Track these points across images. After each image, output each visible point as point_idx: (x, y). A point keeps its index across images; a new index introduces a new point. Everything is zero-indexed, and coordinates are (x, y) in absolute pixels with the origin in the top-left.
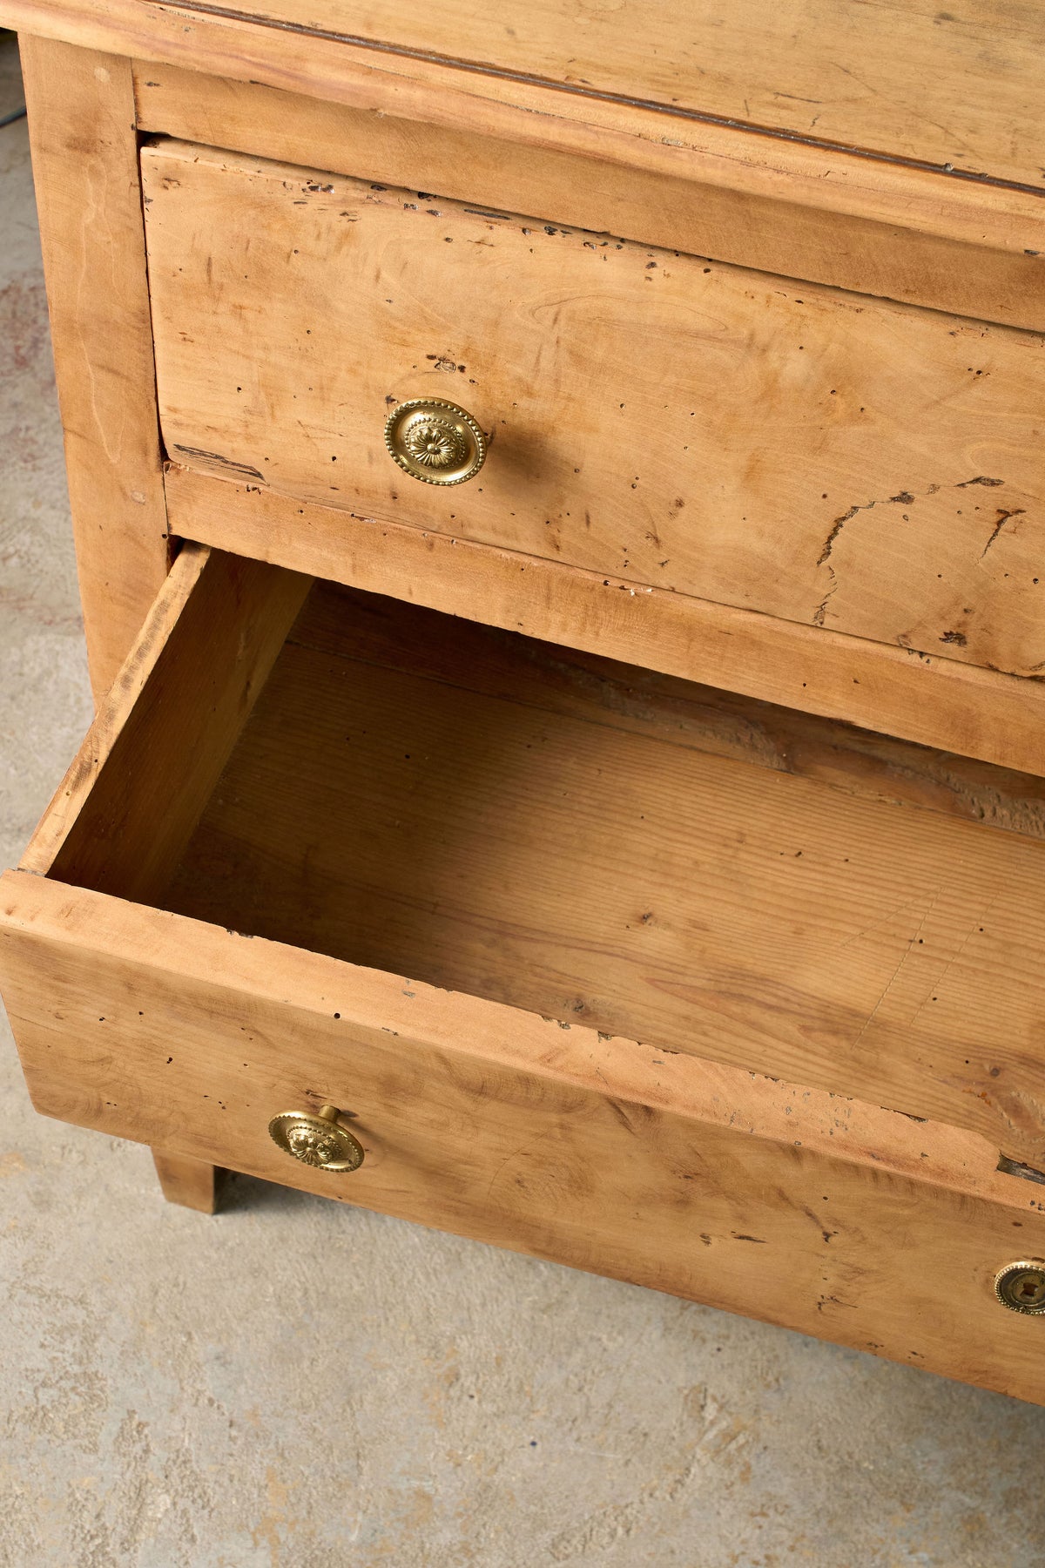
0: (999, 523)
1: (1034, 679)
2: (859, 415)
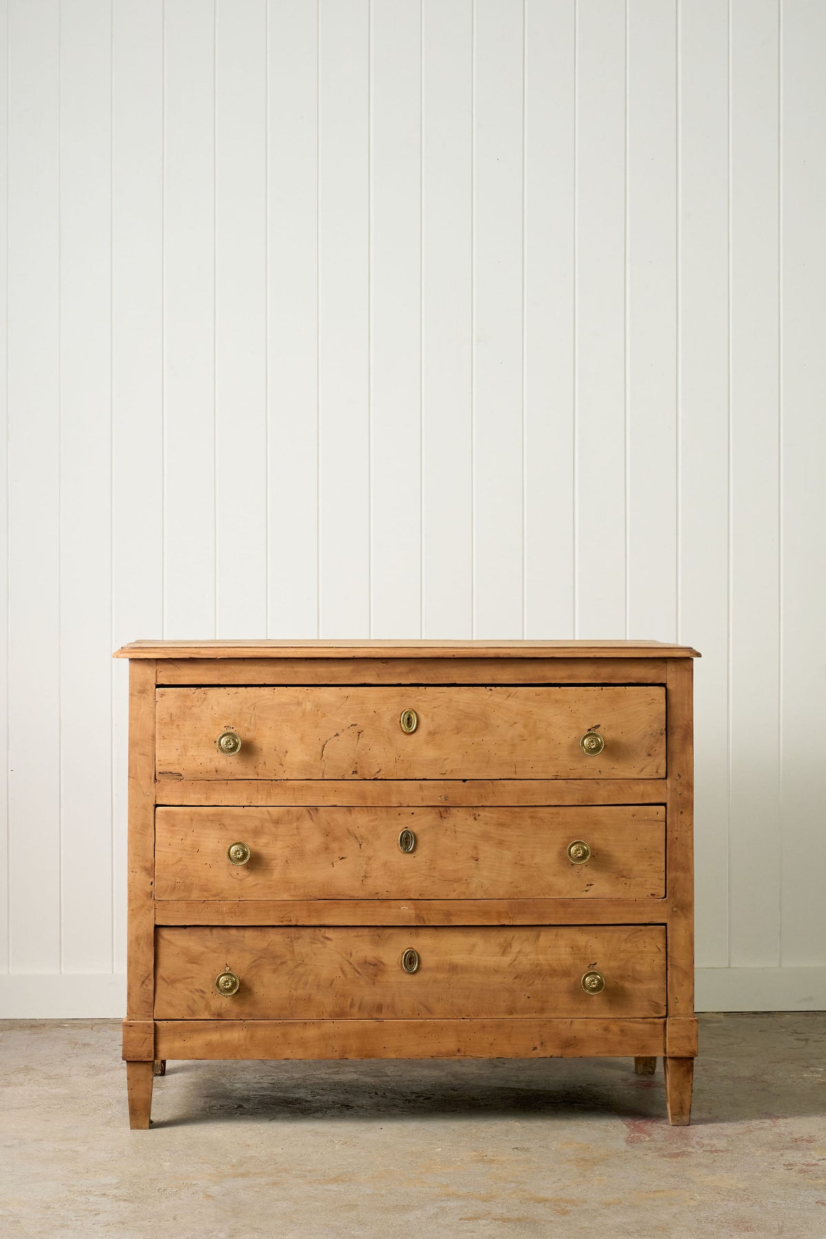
0: (359, 736)
1: (374, 779)
2: (324, 715)
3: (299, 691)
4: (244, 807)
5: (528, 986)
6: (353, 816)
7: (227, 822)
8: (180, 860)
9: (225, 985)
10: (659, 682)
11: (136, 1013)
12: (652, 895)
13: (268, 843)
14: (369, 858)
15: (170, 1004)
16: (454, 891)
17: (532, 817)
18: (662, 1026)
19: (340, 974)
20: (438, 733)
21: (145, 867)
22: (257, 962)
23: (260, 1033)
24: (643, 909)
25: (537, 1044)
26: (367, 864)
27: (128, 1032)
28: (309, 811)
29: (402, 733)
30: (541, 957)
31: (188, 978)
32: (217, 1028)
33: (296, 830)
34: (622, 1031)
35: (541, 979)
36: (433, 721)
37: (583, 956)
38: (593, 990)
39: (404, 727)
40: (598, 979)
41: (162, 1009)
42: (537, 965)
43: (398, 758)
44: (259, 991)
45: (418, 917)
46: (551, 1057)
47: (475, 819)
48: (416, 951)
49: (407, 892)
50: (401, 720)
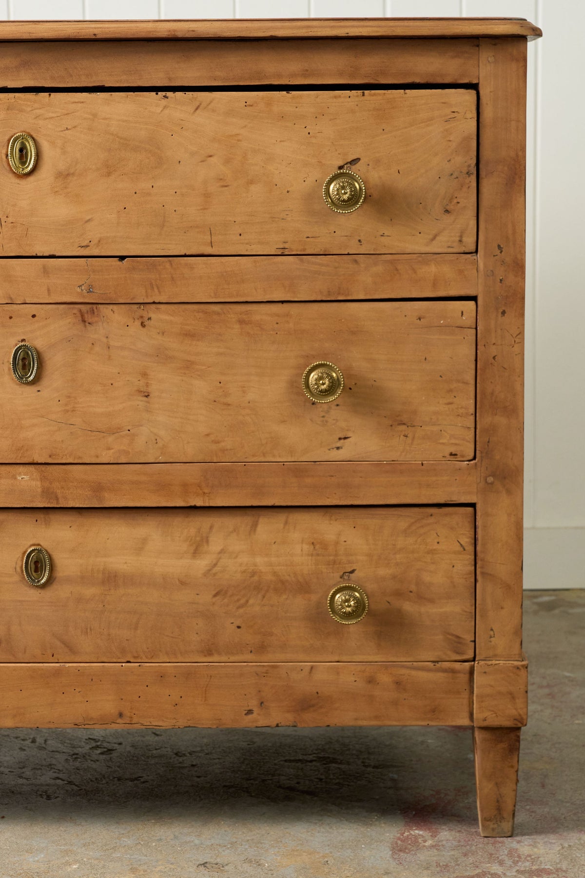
5: (239, 608)
10: (465, 81)
12: (451, 454)
16: (109, 449)
17: (241, 322)
18: (467, 676)
20: (73, 174)
24: (434, 479)
25: (253, 704)
29: (11, 175)
30: (259, 560)
34: (398, 683)
35: (260, 596)
36: (64, 152)
37: (332, 558)
38: (348, 616)
39: (14, 161)
40: (355, 598)
42: (254, 574)
43: (4, 219)
45: (47, 493)
46: (277, 726)
47: (143, 325)
48: (46, 551)
49: (27, 450)
50: (9, 153)
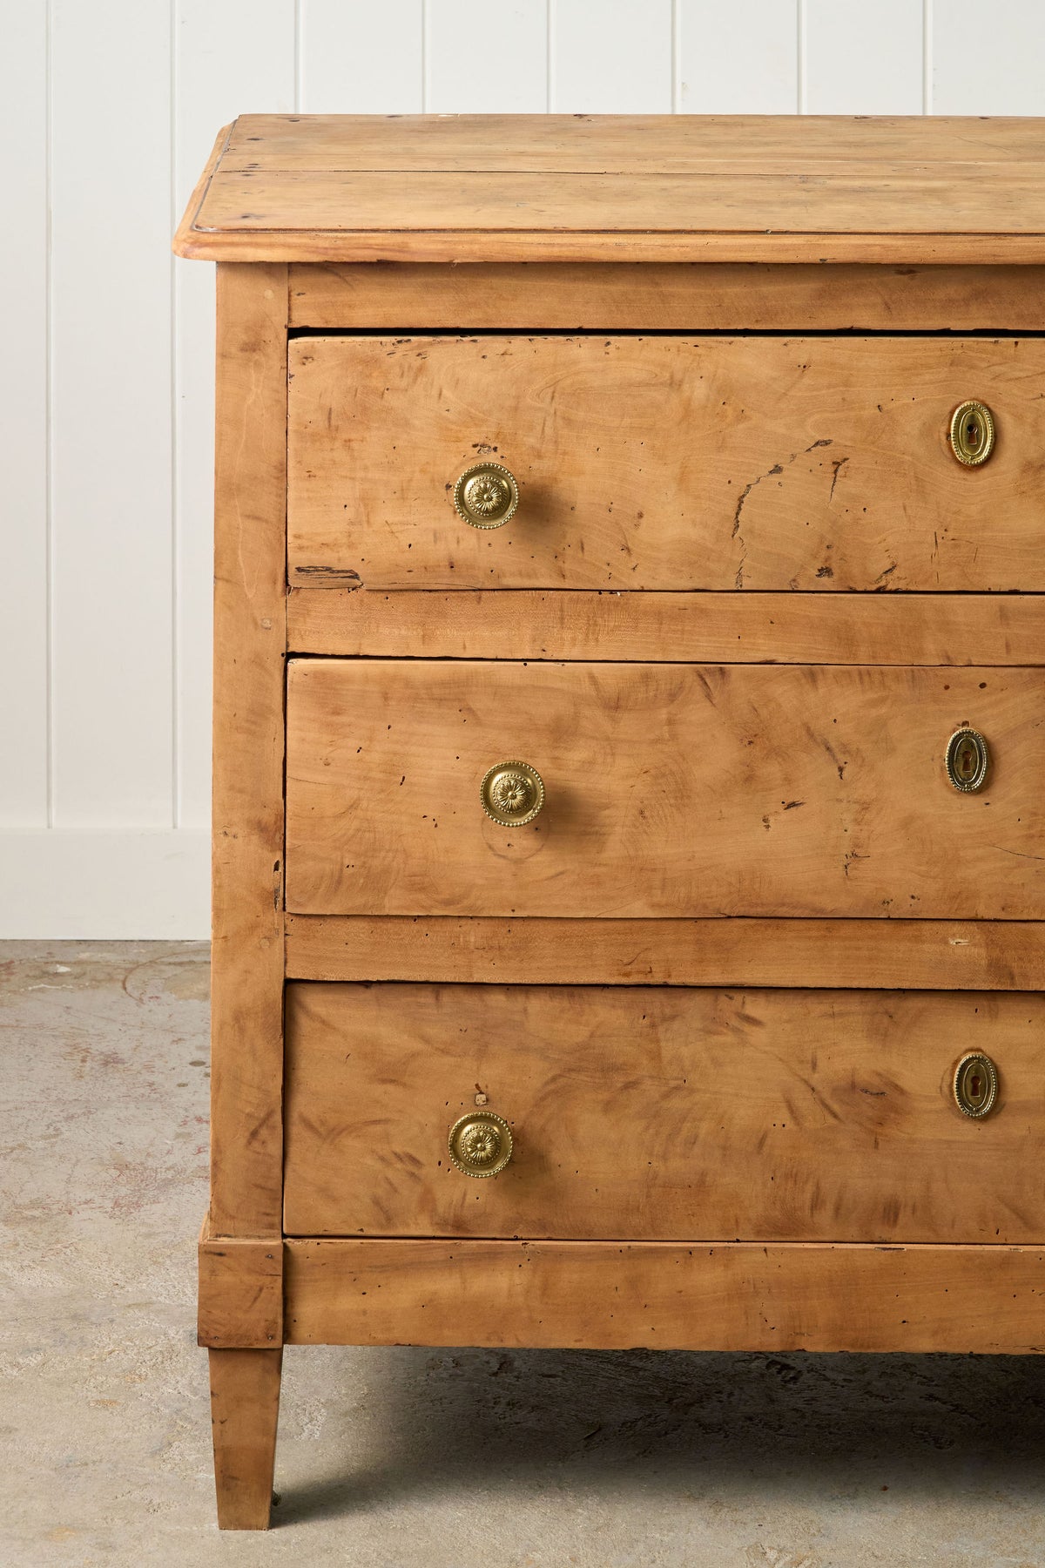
0: (836, 472)
1: (879, 591)
2: (741, 416)
3: (674, 350)
4: (525, 660)
6: (821, 691)
7: (480, 703)
8: (354, 806)
9: (475, 1149)
11: (233, 1218)
13: (592, 763)
14: (865, 807)
15: (326, 1193)
19: (784, 1116)
21: (259, 822)
22: (562, 1081)
23: (570, 1277)
26: (857, 822)
27: (213, 1272)
28: (701, 677)
29: (953, 466)
31: (375, 1122)
32: (451, 1263)
33: (666, 728)
36: (1036, 432)
39: (959, 447)
41: (303, 1210)
43: (941, 533)
44: (565, 1158)
45: (995, 967)
48: (991, 1060)
49: (967, 898)
50: (952, 432)
